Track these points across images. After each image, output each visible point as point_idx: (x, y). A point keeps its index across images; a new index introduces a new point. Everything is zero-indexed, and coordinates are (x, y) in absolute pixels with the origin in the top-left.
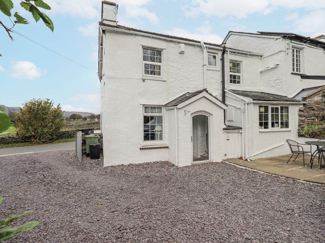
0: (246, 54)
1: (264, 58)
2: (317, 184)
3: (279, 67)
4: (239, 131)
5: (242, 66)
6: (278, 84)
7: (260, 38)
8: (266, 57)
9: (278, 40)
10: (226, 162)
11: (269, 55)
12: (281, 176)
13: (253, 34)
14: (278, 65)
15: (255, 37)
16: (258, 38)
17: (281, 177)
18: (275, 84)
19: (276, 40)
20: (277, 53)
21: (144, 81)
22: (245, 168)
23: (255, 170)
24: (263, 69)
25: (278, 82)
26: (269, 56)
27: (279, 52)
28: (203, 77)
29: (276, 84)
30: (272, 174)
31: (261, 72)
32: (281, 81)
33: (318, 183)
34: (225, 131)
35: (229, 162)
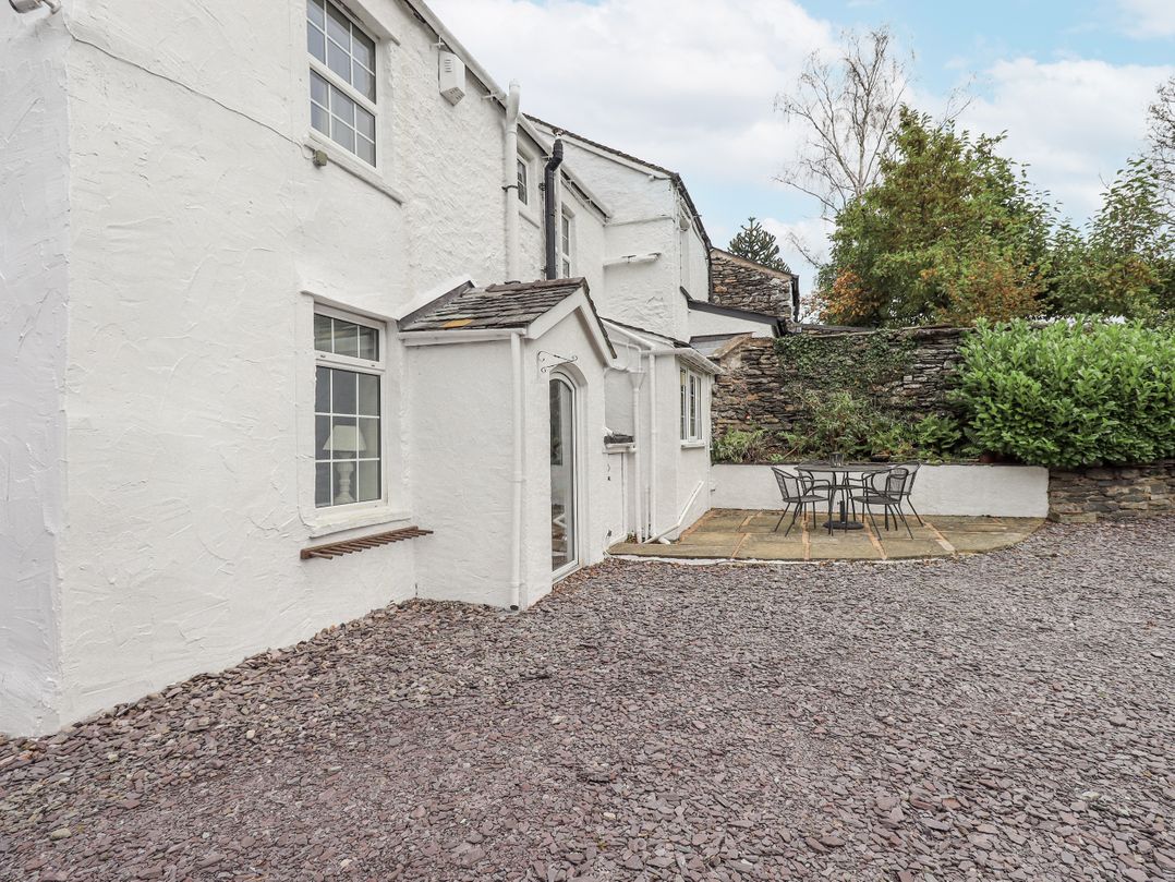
0: (585, 197)
1: (614, 225)
2: (914, 561)
3: (661, 264)
4: (628, 447)
5: (574, 231)
6: (657, 311)
7: (599, 159)
8: (622, 224)
9: (657, 182)
10: (622, 557)
11: (631, 220)
12: (837, 560)
13: (578, 138)
14: (658, 255)
15: (582, 151)
16: (593, 157)
17: (837, 564)
18: (646, 311)
19: (651, 180)
20: (655, 220)
21: (318, 164)
22: (713, 562)
23: (753, 561)
24: (616, 258)
25: (656, 307)
26: (629, 223)
27: (661, 219)
28: (502, 232)
29: (651, 312)
30: (811, 560)
31: (606, 268)
32: (666, 303)
33: (916, 558)
34: (610, 445)
35: (640, 556)
